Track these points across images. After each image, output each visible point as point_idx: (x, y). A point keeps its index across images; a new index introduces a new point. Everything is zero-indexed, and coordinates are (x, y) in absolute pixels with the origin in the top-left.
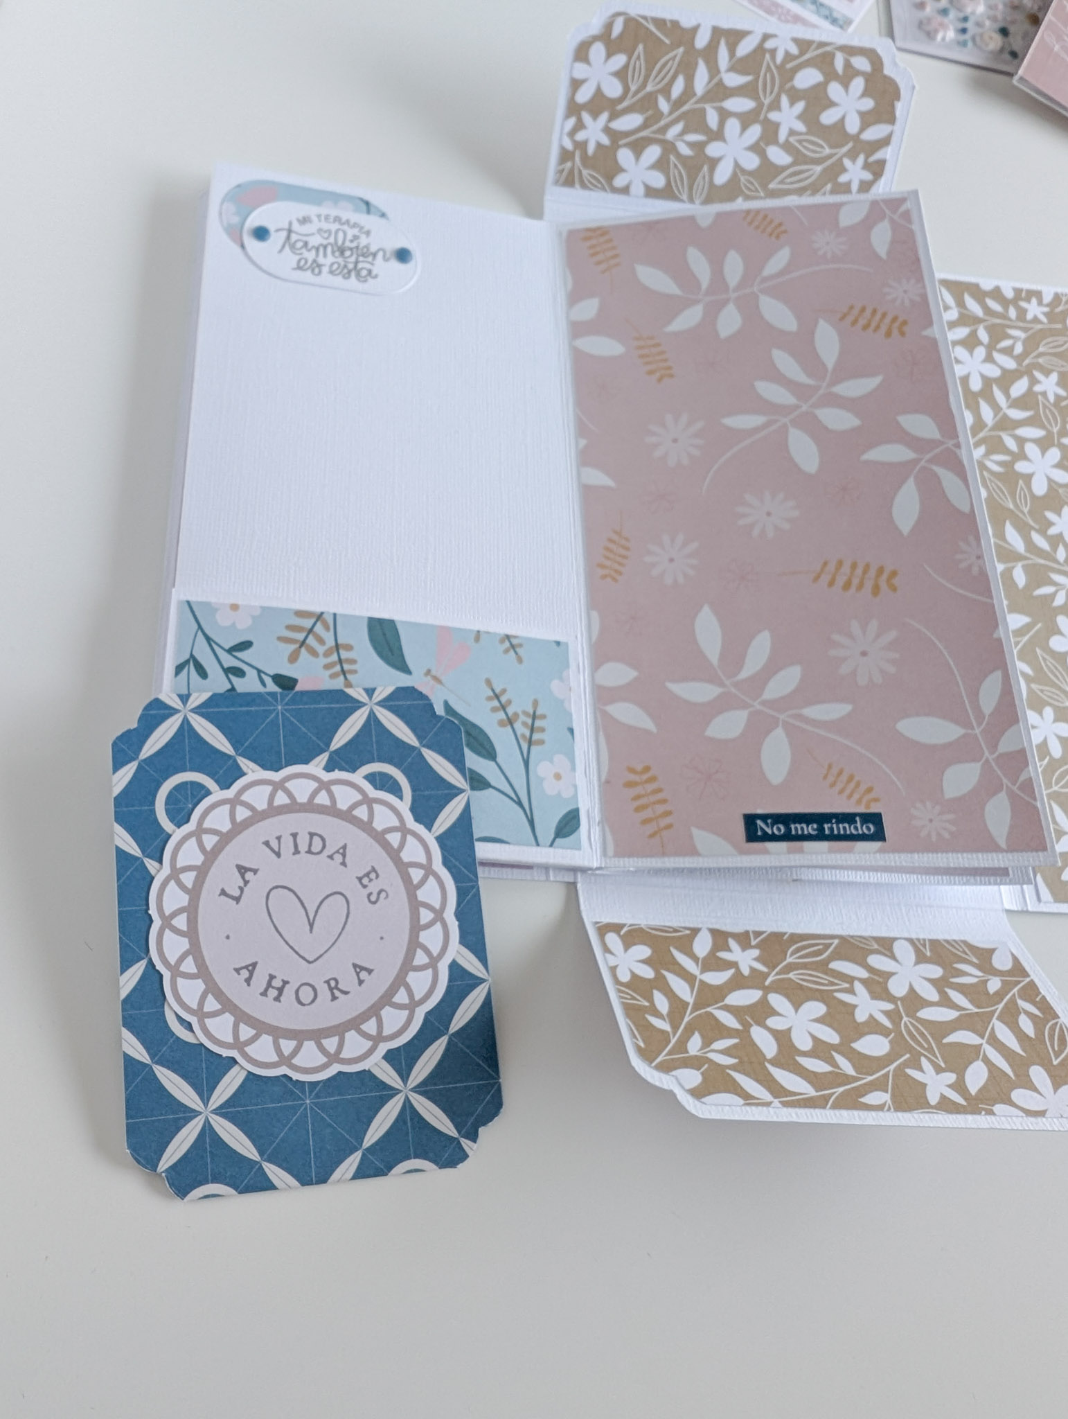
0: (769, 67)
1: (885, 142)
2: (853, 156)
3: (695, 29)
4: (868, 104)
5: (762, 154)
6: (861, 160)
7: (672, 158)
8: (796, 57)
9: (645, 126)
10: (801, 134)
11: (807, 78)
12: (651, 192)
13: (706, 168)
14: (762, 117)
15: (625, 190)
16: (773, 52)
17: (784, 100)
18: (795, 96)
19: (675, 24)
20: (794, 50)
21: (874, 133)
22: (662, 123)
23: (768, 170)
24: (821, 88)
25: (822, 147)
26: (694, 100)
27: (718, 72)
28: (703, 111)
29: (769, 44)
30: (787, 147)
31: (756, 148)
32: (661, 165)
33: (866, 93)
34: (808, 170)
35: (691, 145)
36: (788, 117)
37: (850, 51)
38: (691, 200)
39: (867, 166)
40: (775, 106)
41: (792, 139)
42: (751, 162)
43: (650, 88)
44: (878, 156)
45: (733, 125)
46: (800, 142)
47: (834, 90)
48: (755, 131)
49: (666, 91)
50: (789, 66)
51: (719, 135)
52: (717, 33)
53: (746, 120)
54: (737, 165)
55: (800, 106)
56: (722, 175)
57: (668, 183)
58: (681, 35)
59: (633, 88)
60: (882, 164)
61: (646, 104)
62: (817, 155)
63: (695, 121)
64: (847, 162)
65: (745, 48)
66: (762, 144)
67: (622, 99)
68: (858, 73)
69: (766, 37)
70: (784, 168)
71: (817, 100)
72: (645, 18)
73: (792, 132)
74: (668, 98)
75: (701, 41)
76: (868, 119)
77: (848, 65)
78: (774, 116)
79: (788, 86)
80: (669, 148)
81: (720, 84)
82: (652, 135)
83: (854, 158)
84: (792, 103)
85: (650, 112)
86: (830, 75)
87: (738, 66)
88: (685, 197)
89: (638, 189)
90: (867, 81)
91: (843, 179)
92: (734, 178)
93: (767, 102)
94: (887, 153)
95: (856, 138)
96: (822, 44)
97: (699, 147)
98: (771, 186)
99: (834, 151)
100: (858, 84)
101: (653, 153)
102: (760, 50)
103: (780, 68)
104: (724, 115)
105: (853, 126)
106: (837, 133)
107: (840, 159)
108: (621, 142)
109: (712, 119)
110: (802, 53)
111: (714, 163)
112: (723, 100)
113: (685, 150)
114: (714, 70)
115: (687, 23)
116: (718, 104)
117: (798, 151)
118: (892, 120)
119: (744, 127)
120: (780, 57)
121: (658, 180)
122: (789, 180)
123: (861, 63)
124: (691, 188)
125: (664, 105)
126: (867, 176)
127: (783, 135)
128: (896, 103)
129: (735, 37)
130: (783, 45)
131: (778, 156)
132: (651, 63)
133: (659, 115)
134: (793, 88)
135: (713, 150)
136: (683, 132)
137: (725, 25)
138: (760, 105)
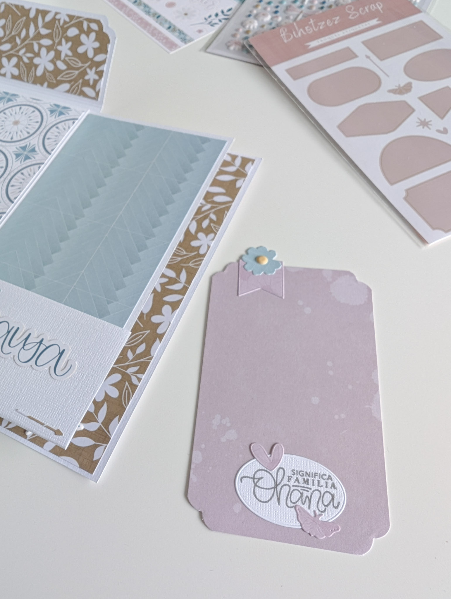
0: (57, 27)
1: (103, 62)
2: (91, 68)
3: (29, 10)
4: (97, 45)
5: (55, 64)
6: (94, 69)
7: (21, 63)
8: (68, 23)
9: (11, 49)
10: (69, 56)
11: (73, 32)
12: (13, 77)
13: (33, 69)
14: (54, 48)
15: (4, 75)
16: (59, 20)
17: (63, 41)
18: (68, 39)
19: (23, 7)
20: (67, 19)
21: (99, 58)
22: (18, 48)
23: (57, 72)
24: (78, 37)
25: (78, 62)
26: (29, 39)
27: (38, 28)
28: (32, 44)
29: (58, 17)
30: (64, 61)
31: (53, 61)
32: (17, 66)
33: (96, 40)
34: (72, 73)
35: (29, 58)
36: (65, 48)
37: (90, 20)
38: (28, 81)
39: (97, 73)
40: (60, 43)
41: (67, 59)
42: (50, 67)
43: (13, 33)
44: (100, 69)
45: (44, 51)
46: (70, 60)
47: (83, 38)
48: (52, 54)
49: (19, 35)
50: (65, 26)
51: (38, 55)
52: (38, 11)
53: (49, 49)
54: (45, 68)
55: (70, 44)
56: (40, 72)
57: (20, 74)
58: (25, 12)
59: (7, 33)
60: (102, 72)
61: (12, 40)
62: (76, 66)
63: (29, 48)
64: (88, 70)
65: (48, 18)
66: (55, 60)
67: (3, 38)
68: (93, 31)
69: (56, 14)
70: (63, 71)
71: (76, 42)
72: (12, 4)
73: (67, 55)
74: (20, 37)
75: (32, 14)
76: (97, 51)
77: (89, 27)
78: (59, 48)
79: (65, 35)
80: (20, 58)
81: (39, 33)
82: (14, 53)
83: (91, 69)
84: (67, 42)
85: (13, 44)
86: (82, 31)
87: (46, 26)
88: (25, 80)
89: (9, 75)
90: (97, 34)
91: (87, 78)
92: (44, 74)
93: (57, 41)
94: (105, 67)
95: (92, 60)
96: (79, 17)
97: (31, 59)
98: (59, 78)
99: (83, 65)
100: (93, 35)
101: (14, 60)
102: (54, 19)
103: (62, 27)
104: (40, 46)
105: (90, 54)
106: (84, 57)
107: (85, 69)
108: (4, 55)
109: (36, 48)
110: (71, 20)
111: (36, 66)
112: (40, 40)
113: (26, 60)
114: (37, 27)
115: (27, 7)
116: (38, 42)
117: (69, 64)
118: (106, 52)
119: (48, 52)
120: (62, 22)
121: (16, 72)
122: (65, 76)
123: (94, 26)
124: (28, 77)
125: (18, 41)
126: (96, 77)
127: (63, 56)
128: (108, 45)
129: (44, 13)
130: (63, 17)
131: (61, 66)
132: (14, 23)
133: (16, 45)
134: (67, 36)
135: (36, 61)
136: (25, 53)
137: (41, 8)
138: (54, 43)
